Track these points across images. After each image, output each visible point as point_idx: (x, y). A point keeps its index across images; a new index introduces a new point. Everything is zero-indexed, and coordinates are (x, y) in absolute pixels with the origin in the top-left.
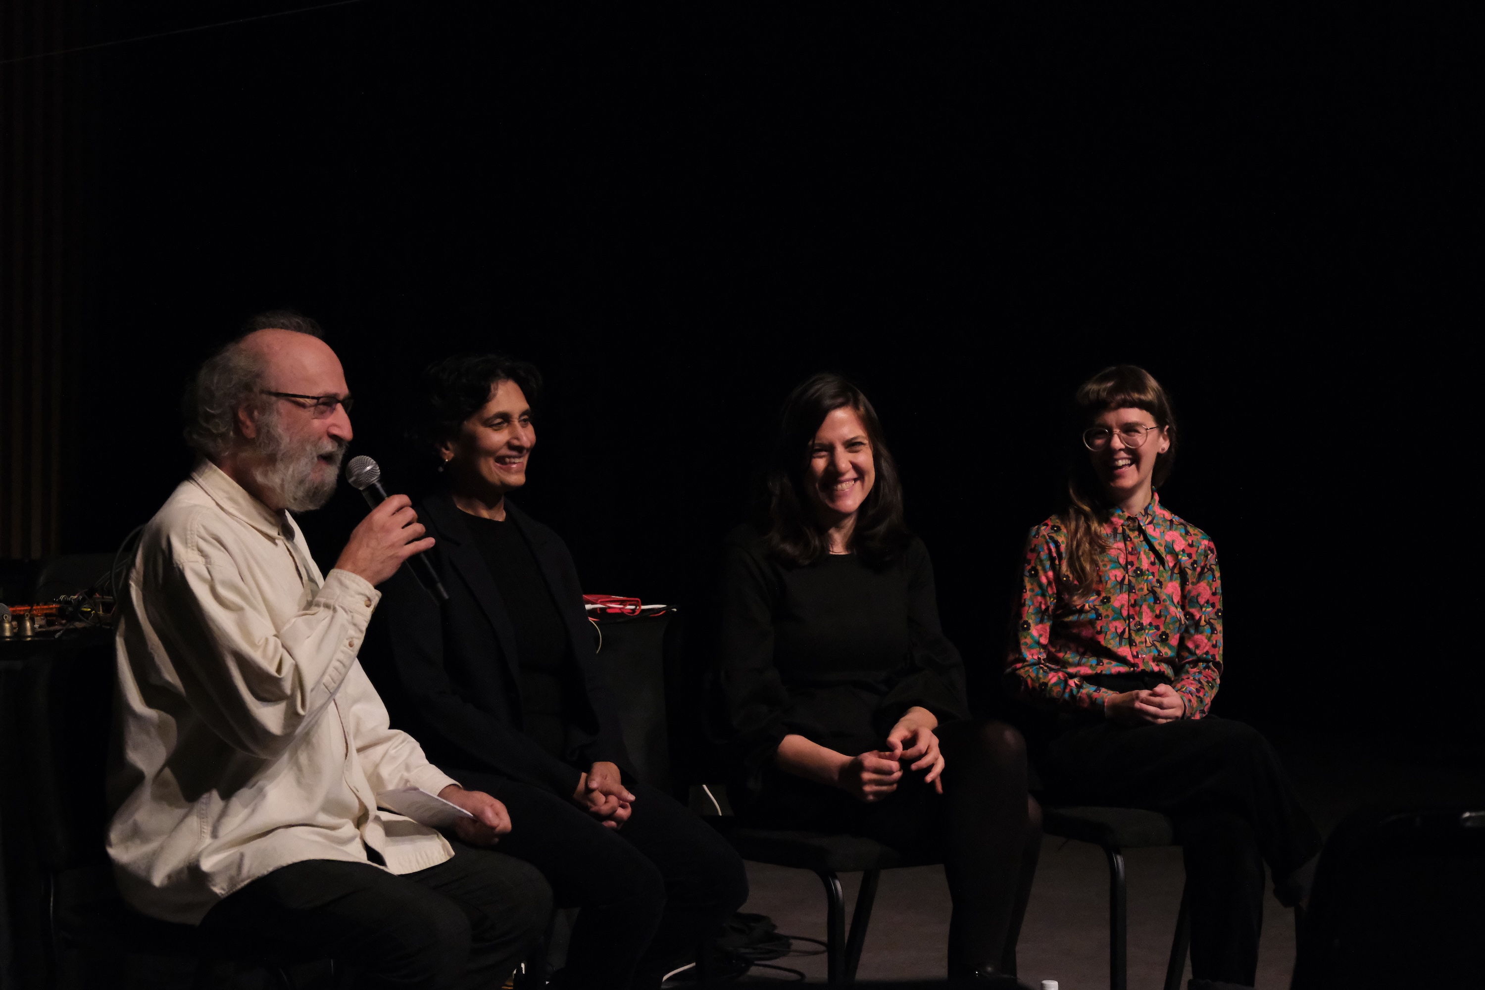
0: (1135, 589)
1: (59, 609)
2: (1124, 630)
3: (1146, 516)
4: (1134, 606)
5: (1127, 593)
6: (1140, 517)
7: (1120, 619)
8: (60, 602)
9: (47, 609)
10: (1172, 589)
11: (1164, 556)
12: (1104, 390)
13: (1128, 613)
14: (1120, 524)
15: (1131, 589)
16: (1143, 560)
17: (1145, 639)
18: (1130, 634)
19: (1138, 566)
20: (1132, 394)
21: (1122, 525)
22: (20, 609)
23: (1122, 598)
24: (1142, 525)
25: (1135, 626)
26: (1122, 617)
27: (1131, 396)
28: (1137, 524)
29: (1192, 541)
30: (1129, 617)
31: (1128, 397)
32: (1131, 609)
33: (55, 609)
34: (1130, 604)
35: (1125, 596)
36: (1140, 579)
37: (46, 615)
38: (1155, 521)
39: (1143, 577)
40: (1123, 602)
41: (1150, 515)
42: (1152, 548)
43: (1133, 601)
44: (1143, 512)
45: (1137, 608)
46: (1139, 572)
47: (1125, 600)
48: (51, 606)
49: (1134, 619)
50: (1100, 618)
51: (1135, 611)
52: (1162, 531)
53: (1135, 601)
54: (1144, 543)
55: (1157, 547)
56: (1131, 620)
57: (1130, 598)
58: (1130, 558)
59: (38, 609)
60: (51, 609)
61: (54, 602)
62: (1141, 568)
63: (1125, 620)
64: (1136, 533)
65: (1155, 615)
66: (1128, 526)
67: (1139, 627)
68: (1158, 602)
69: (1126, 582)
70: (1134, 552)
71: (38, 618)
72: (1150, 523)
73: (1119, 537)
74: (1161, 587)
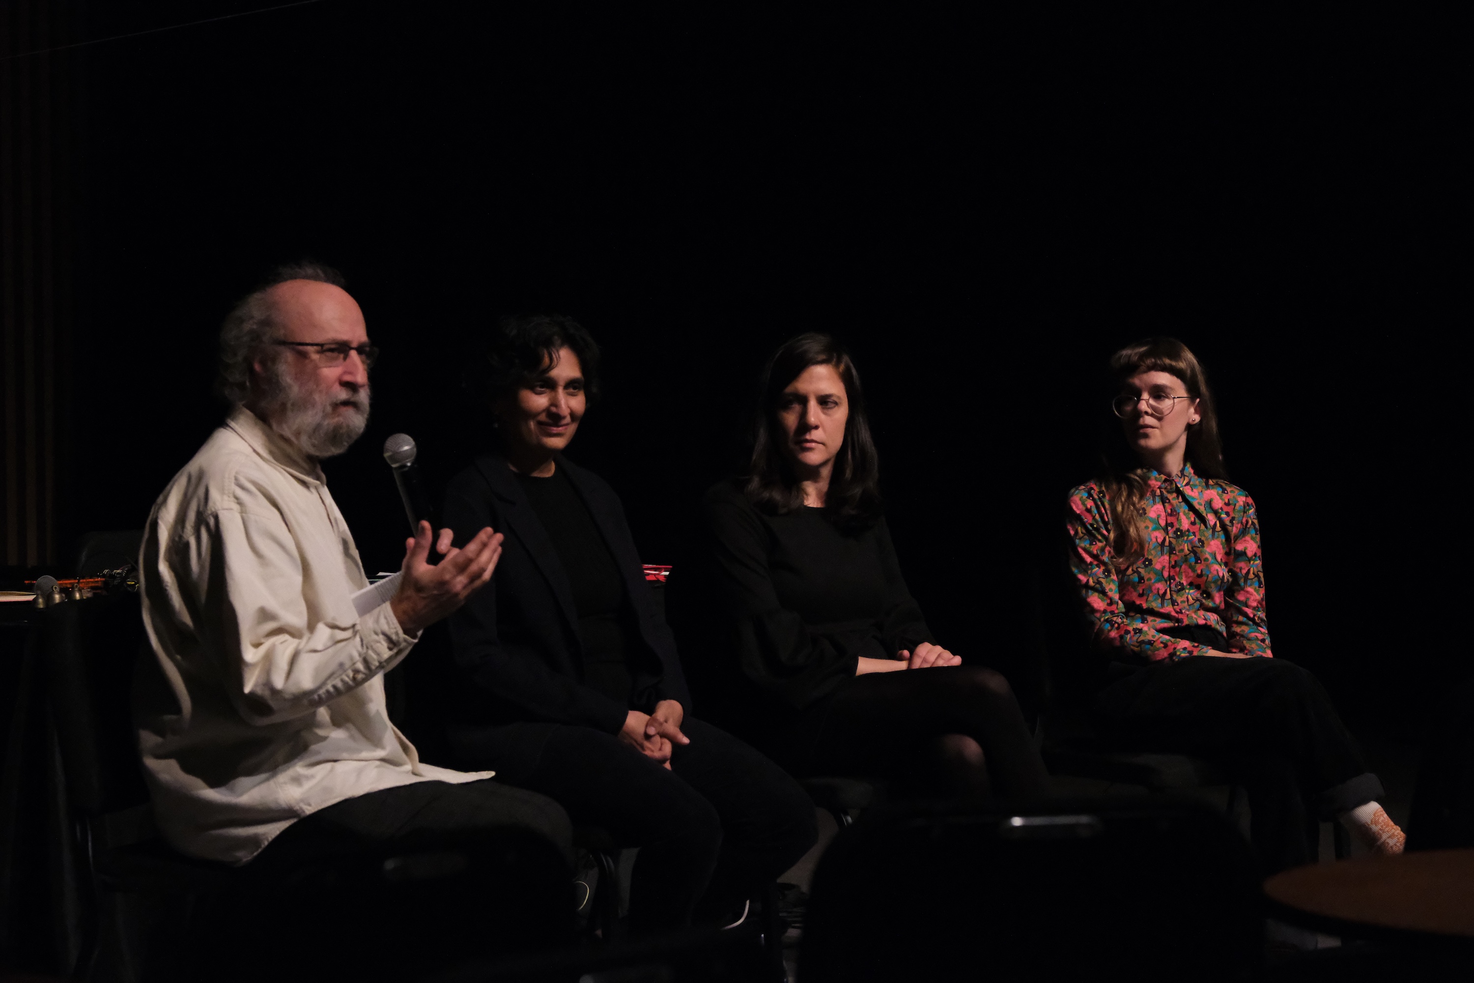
0: (1175, 550)
1: (105, 583)
2: (1166, 590)
3: (1183, 478)
4: (1174, 567)
5: (1168, 554)
6: (1177, 479)
7: (1162, 580)
8: (104, 576)
9: (92, 582)
10: (1215, 547)
11: (1204, 514)
12: (1136, 354)
13: (1169, 574)
14: (1157, 487)
15: (1172, 550)
16: (1182, 520)
17: (1187, 597)
18: (1171, 595)
19: (1178, 527)
20: (1164, 359)
21: (1160, 488)
22: (67, 582)
23: (1164, 559)
24: (1179, 486)
25: (1176, 587)
26: (1163, 579)
27: (1162, 361)
28: (1174, 486)
29: (1228, 500)
30: (1171, 578)
31: (1159, 362)
32: (1171, 569)
33: (100, 582)
34: (1171, 565)
35: (1167, 558)
36: (1180, 540)
37: (93, 588)
38: (1191, 483)
39: (1183, 538)
40: (1164, 564)
41: (1187, 476)
42: (1191, 508)
43: (1173, 563)
44: (1180, 474)
45: (1177, 569)
46: (1179, 533)
47: (1166, 561)
48: (96, 580)
49: (1174, 580)
50: (1143, 581)
51: (1175, 572)
52: (1200, 491)
53: (1176, 562)
54: (1183, 504)
55: (1197, 507)
56: (1172, 581)
57: (1171, 559)
58: (1170, 519)
59: (84, 582)
60: (97, 582)
61: (98, 576)
62: (1181, 529)
63: (1166, 581)
64: (1175, 495)
65: (1196, 575)
66: (1166, 488)
67: (1180, 587)
68: (1199, 561)
69: (1167, 543)
70: (1173, 513)
71: (85, 591)
72: (1187, 484)
73: (1157, 499)
74: (1203, 546)
